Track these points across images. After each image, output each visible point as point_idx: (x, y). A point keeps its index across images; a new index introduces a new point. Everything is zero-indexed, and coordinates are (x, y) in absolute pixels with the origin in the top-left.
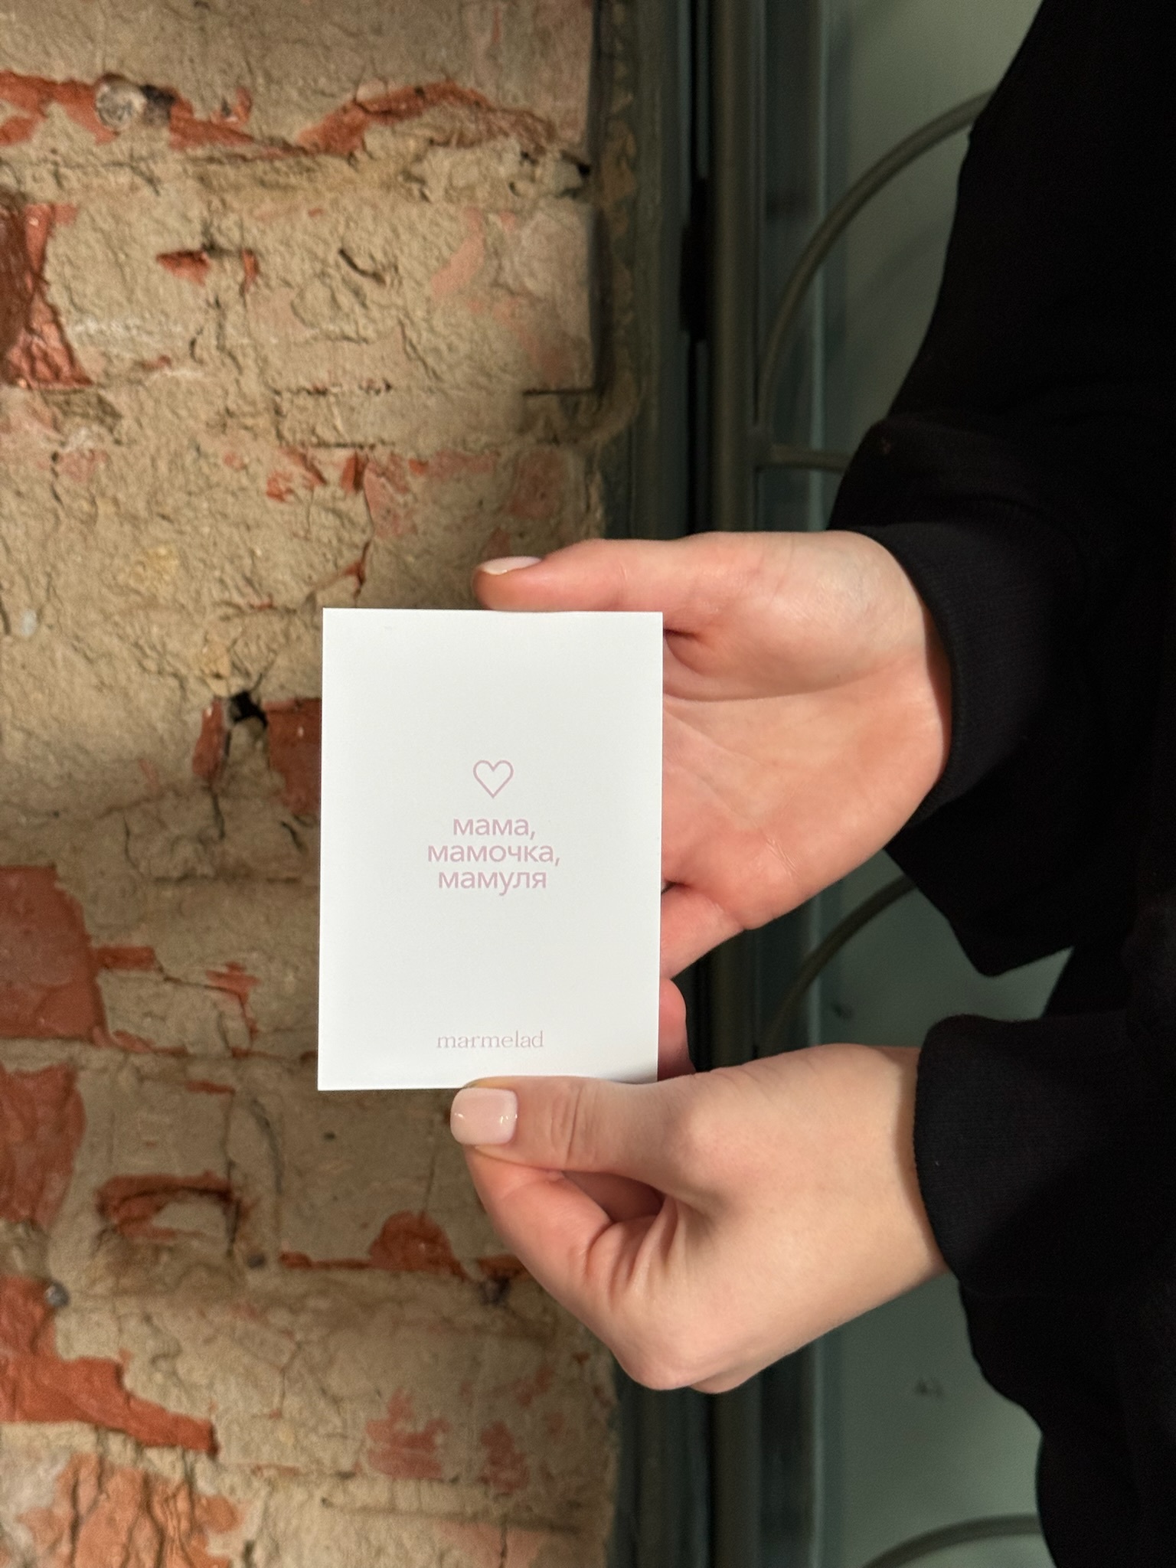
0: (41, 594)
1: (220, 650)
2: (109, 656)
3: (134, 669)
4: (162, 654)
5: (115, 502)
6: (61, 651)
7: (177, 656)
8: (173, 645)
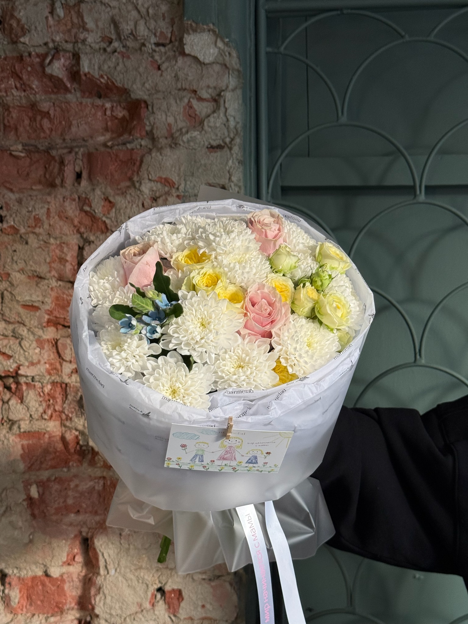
0: (116, 566)
1: (156, 578)
2: (131, 580)
3: (136, 582)
4: (143, 579)
5: (134, 545)
6: (120, 578)
7: (147, 579)
8: (146, 577)
